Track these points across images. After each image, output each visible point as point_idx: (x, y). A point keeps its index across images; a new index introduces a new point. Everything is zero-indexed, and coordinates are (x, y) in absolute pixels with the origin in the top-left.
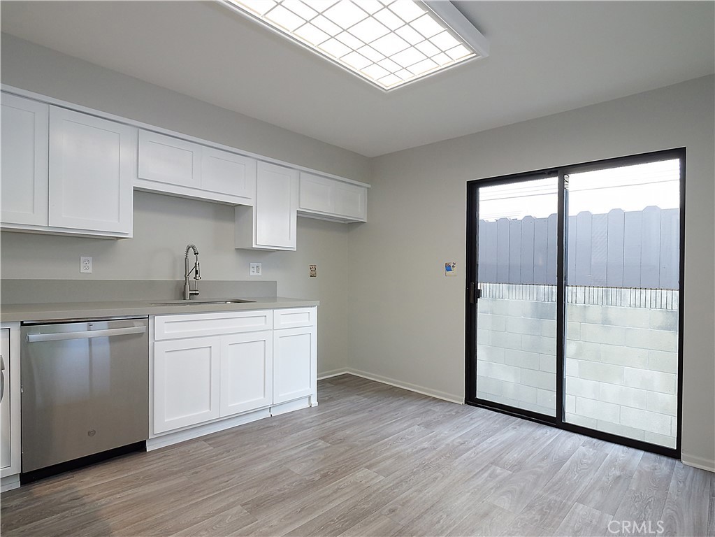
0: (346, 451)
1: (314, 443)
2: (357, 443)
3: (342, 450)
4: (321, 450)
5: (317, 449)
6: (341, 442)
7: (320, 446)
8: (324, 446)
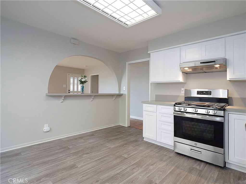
0: (116, 153)
1: (128, 156)
2: (112, 156)
3: (118, 153)
4: (125, 153)
5: (127, 154)
6: (118, 157)
7: (126, 155)
8: (124, 155)
